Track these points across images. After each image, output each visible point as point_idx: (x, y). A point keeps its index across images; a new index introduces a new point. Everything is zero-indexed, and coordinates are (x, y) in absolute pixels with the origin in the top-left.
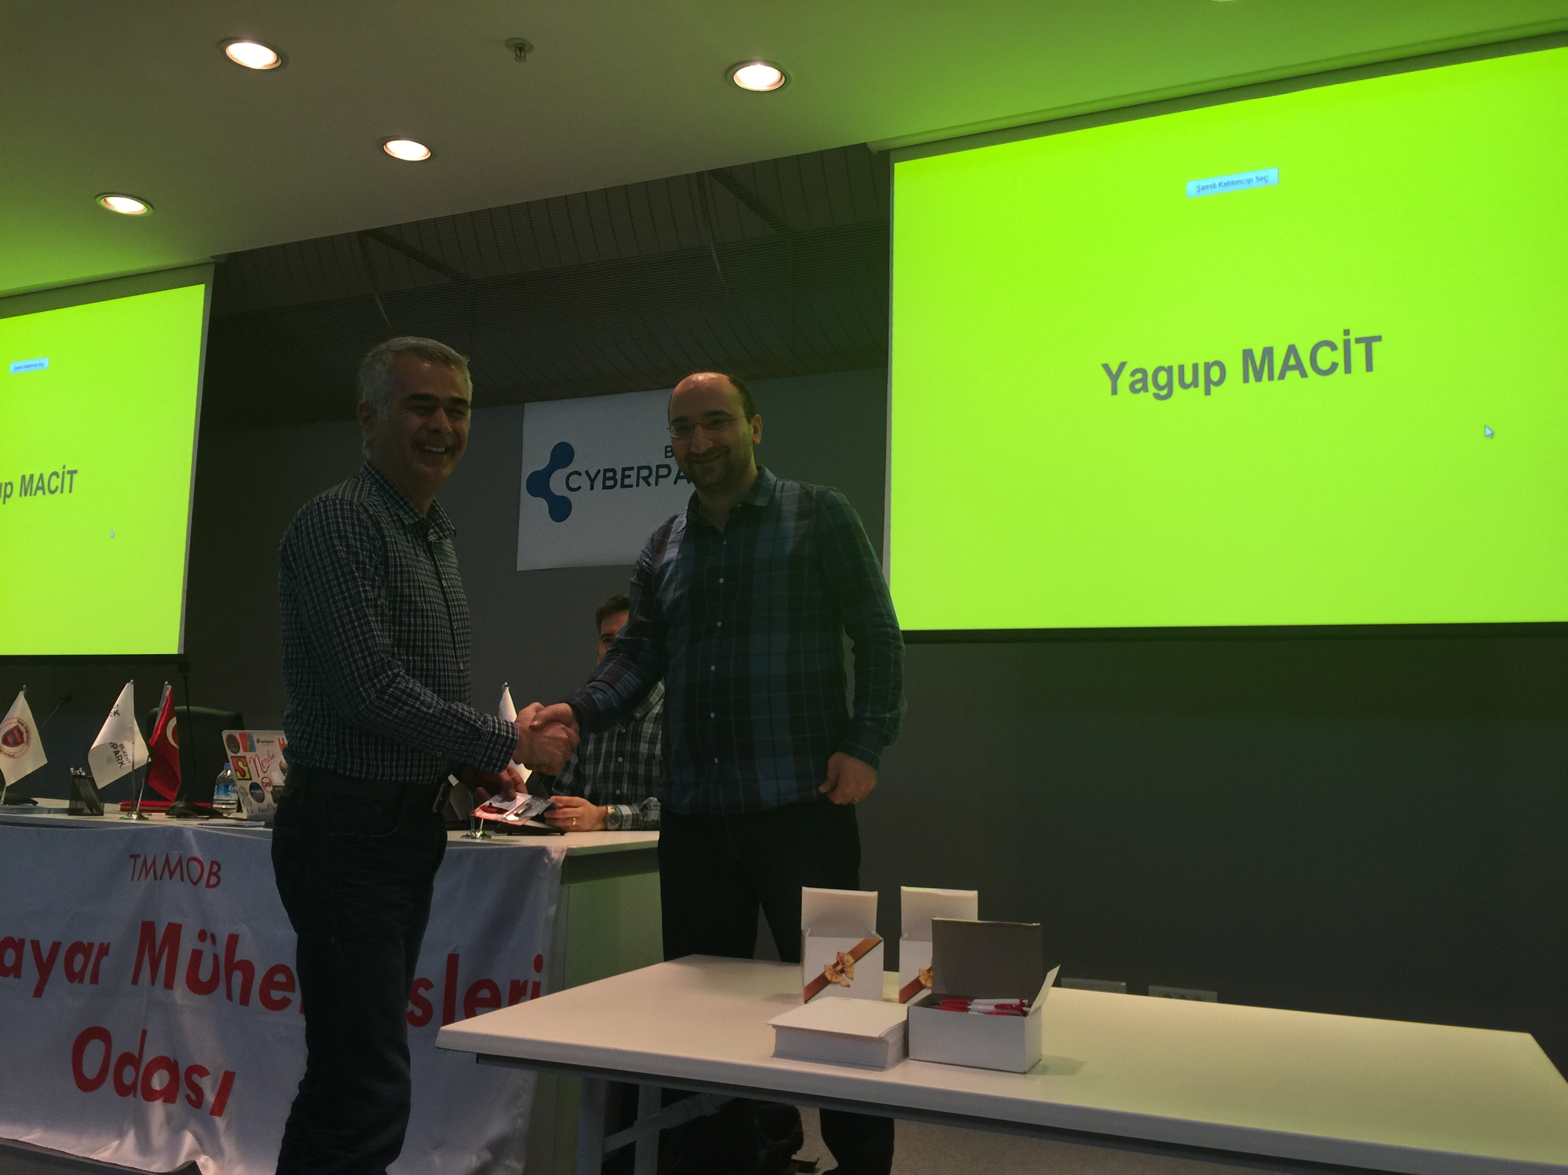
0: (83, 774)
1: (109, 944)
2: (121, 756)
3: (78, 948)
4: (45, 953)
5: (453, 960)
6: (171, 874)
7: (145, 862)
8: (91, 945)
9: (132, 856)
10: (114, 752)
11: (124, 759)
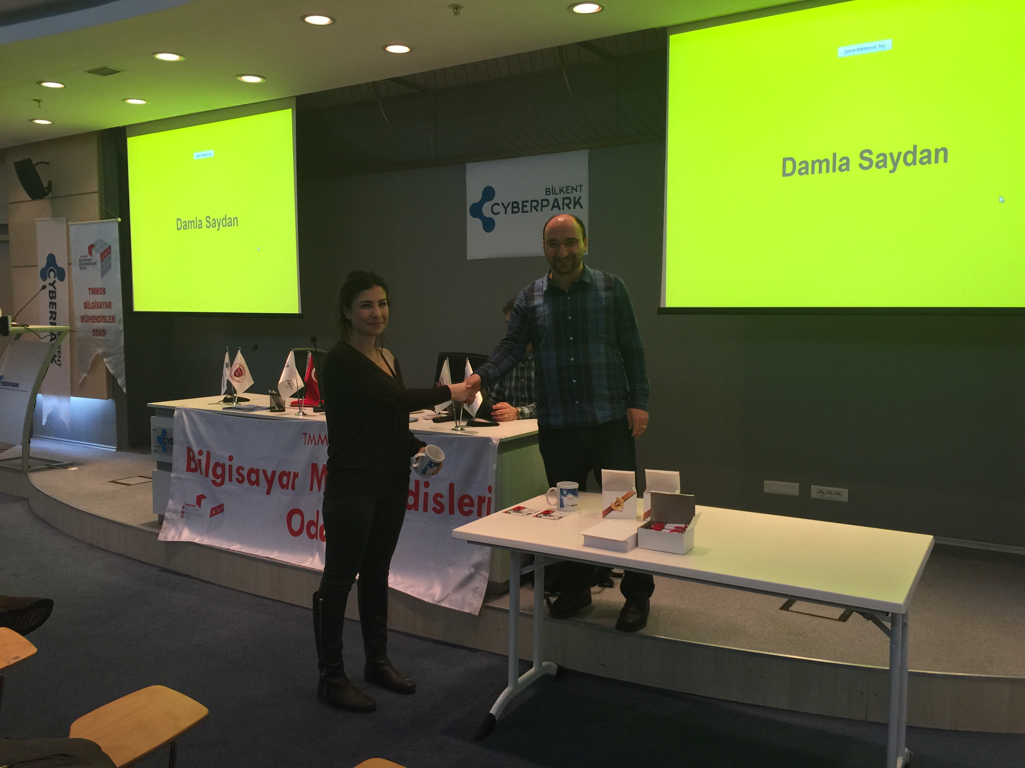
0: (275, 393)
1: (298, 473)
2: (291, 385)
3: (283, 474)
4: (269, 475)
5: (452, 486)
6: (322, 443)
7: (310, 436)
8: (290, 473)
9: (303, 434)
10: (288, 383)
11: (293, 386)
